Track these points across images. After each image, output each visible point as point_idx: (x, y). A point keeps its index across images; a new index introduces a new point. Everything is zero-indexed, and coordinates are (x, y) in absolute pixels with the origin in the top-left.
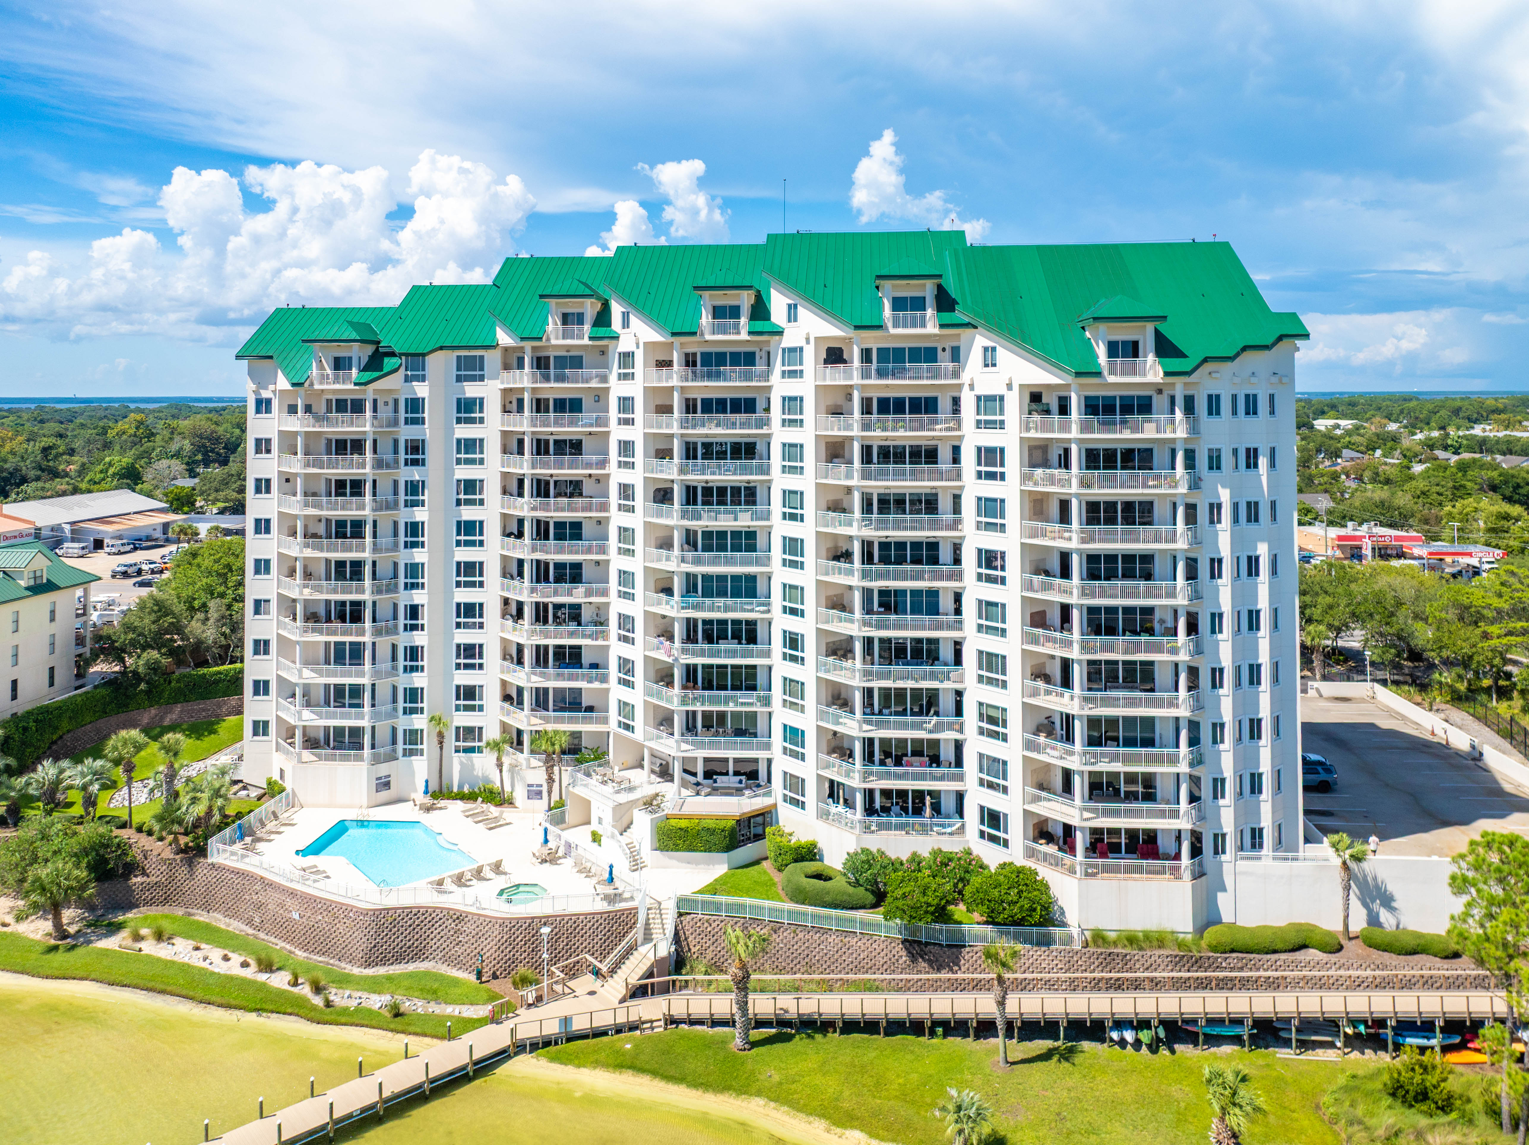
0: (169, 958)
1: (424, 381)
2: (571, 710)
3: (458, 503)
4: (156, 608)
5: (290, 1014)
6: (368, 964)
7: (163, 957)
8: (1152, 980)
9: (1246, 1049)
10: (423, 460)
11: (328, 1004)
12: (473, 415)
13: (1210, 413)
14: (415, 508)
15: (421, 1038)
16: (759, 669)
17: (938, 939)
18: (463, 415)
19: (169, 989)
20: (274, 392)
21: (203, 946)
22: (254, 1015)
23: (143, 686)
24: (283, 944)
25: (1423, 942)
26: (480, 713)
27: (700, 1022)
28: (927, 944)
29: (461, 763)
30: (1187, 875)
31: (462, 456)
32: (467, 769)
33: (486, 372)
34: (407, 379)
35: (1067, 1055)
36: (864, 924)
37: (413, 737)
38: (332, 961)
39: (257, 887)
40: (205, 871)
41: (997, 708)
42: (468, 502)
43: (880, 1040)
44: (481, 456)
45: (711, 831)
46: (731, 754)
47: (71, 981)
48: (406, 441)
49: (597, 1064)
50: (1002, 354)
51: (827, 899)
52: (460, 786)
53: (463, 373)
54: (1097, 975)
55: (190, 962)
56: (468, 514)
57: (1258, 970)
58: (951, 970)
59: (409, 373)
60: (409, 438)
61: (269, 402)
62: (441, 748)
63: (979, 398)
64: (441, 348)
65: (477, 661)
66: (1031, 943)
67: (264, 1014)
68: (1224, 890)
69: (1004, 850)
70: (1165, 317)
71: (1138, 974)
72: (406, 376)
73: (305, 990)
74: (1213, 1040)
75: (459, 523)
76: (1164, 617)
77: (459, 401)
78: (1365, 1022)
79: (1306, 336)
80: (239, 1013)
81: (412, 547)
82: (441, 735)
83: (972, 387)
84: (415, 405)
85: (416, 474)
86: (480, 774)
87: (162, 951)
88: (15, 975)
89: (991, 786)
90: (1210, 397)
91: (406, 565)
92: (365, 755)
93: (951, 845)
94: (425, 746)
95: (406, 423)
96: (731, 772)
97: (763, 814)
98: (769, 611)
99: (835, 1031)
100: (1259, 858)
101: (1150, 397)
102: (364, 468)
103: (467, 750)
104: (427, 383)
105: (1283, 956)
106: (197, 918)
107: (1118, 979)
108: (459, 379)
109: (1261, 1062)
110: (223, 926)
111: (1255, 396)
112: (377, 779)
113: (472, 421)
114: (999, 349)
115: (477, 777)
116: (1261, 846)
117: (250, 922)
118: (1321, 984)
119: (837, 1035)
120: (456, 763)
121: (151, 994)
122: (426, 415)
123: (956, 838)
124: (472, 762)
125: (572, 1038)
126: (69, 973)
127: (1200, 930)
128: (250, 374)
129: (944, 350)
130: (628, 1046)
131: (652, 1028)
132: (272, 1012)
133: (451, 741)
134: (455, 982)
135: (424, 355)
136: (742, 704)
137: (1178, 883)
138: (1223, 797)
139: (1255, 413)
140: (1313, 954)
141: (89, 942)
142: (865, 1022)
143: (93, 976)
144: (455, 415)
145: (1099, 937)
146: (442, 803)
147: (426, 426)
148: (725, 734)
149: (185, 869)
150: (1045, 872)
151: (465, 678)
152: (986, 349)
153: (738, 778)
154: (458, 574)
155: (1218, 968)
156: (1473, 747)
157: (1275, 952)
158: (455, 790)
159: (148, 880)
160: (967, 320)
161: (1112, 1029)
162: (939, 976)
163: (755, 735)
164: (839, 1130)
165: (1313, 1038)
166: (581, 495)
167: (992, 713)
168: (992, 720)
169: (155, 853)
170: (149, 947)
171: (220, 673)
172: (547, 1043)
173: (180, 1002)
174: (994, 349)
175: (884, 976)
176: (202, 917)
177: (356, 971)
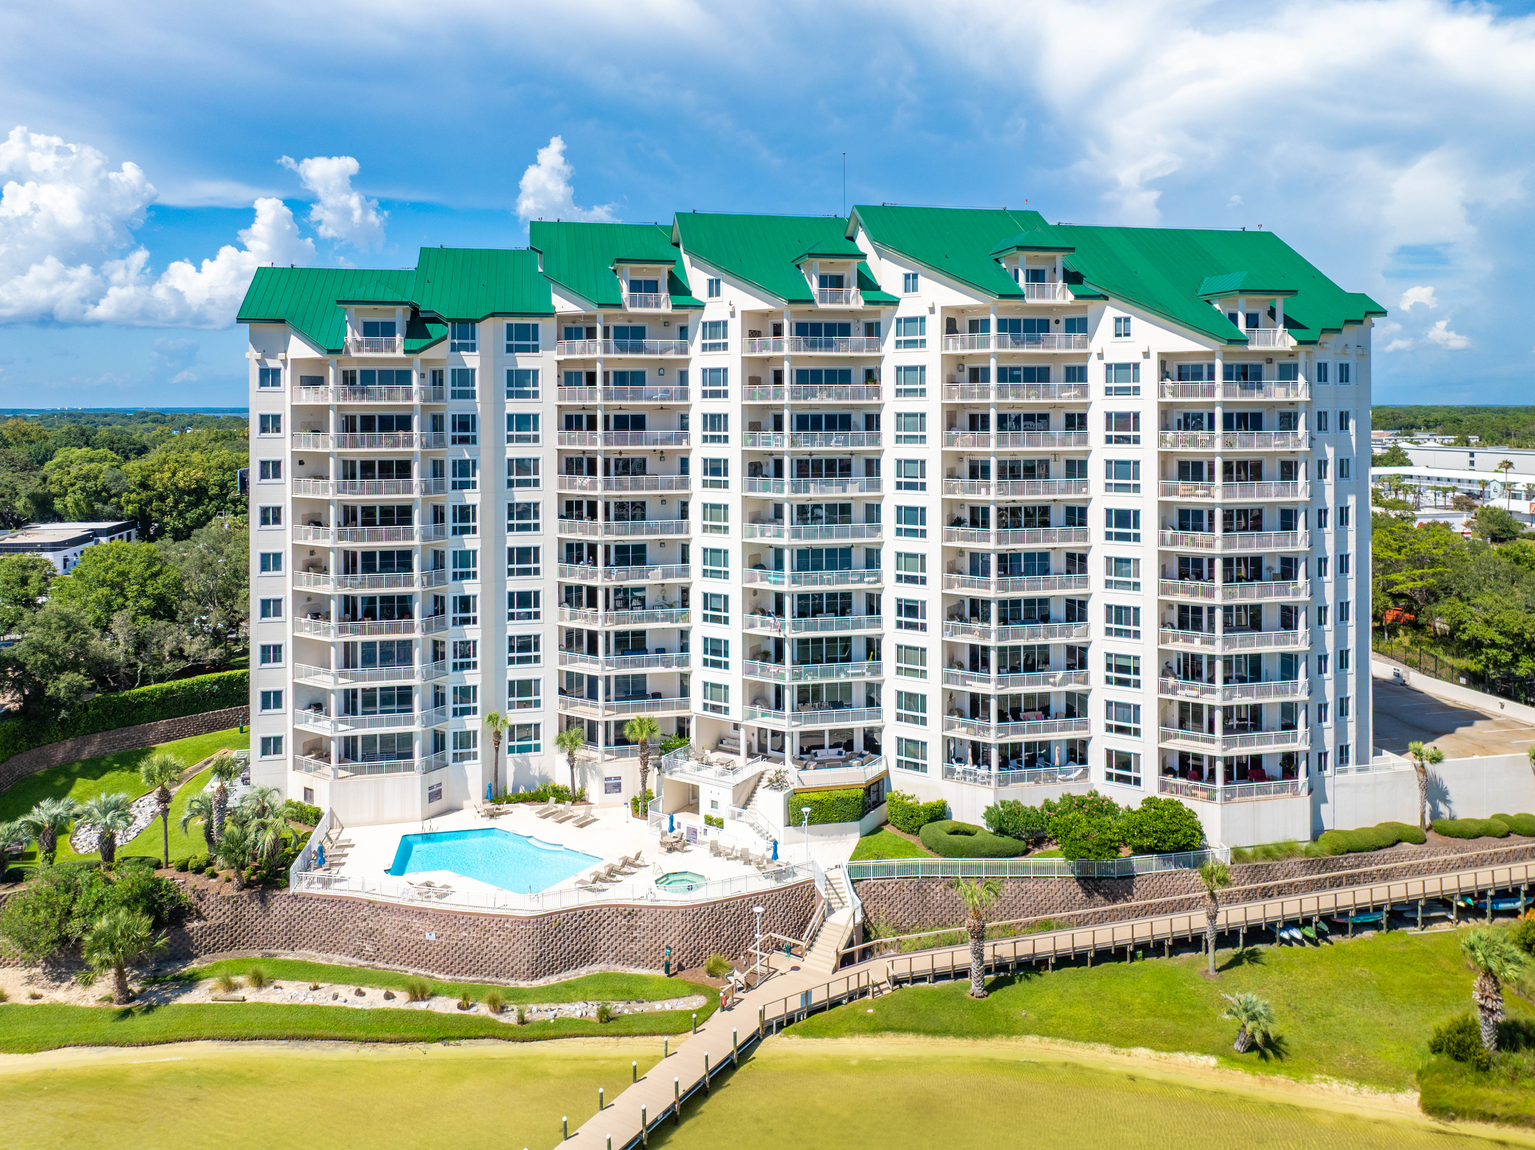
0: (285, 1002)
1: (474, 350)
2: (633, 698)
3: (510, 484)
4: (63, 623)
5: (484, 1037)
6: (535, 976)
7: (278, 1003)
8: (1291, 885)
9: (1384, 931)
10: (474, 437)
11: (522, 1021)
12: (526, 389)
13: (1320, 380)
14: (465, 491)
15: (650, 1038)
16: (853, 640)
17: (1110, 873)
18: (514, 389)
19: (317, 1033)
20: (284, 362)
21: (320, 985)
22: (439, 1046)
23: (64, 714)
24: (415, 970)
25: (1483, 826)
26: (537, 709)
27: (923, 979)
28: (1100, 879)
29: (516, 764)
30: (1304, 791)
31: (514, 433)
32: (522, 770)
33: (540, 342)
34: (454, 348)
35: (1254, 957)
36: (1037, 869)
37: (465, 740)
38: (487, 979)
39: (366, 912)
40: (284, 905)
41: (1129, 657)
42: (521, 483)
43: (1088, 970)
44: (535, 433)
45: (845, 801)
46: (827, 726)
47: (177, 1044)
48: (454, 416)
49: (852, 1032)
50: (1136, 324)
51: (984, 851)
52: (515, 789)
53: (514, 342)
54: (1246, 887)
55: (315, 1002)
56: (521, 496)
57: (1371, 865)
58: (1126, 900)
59: (456, 341)
60: (457, 413)
61: (276, 372)
62: (497, 749)
63: (1109, 367)
64: (493, 315)
65: (533, 654)
66: (1190, 867)
67: (452, 1042)
68: (1326, 801)
69: (1136, 787)
70: (1296, 291)
71: (1279, 882)
72: (453, 345)
73: (482, 1010)
74: (1359, 928)
75: (511, 506)
76: (1272, 565)
77: (510, 373)
78: (1471, 895)
79: (1384, 313)
80: (421, 1045)
81: (461, 533)
82: (498, 735)
83: (1101, 356)
84: (464, 377)
85: (465, 453)
86: (537, 774)
87: (269, 996)
88: (94, 1049)
89: (1120, 730)
90: (1319, 365)
91: (455, 553)
92: (416, 764)
93: (1079, 790)
94: (478, 749)
95: (453, 397)
96: (827, 744)
97: (878, 782)
98: (878, 581)
99: (1047, 968)
100: (1346, 771)
101: (1260, 366)
102: (412, 445)
103: (522, 750)
104: (477, 353)
105: (1388, 851)
106: (282, 957)
107: (1264, 888)
108: (510, 349)
109: (1400, 940)
110: (324, 962)
111: (1347, 365)
112: (430, 788)
113: (525, 395)
114: (1134, 320)
115: (534, 777)
116: (1347, 761)
117: (359, 953)
118: (1416, 871)
119: (1049, 972)
120: (510, 764)
121: (292, 1042)
122: (477, 388)
123: (1081, 783)
124: (528, 761)
125: (813, 1011)
126: (170, 1035)
127: (1315, 838)
128: (252, 340)
129: (1057, 322)
130: (871, 1011)
131: (881, 991)
132: (461, 1038)
133: (505, 743)
134: (644, 980)
135: (474, 321)
136: (853, 675)
137: (1296, 800)
138: (1325, 720)
139: (1347, 381)
140: (1406, 847)
141: (167, 1001)
142: (1075, 956)
143: (206, 1033)
144: (505, 388)
145: (1238, 855)
146: (505, 807)
147: (477, 400)
148: (820, 707)
149: (256, 905)
150: (1188, 803)
151: (518, 673)
152: (1118, 320)
153: (836, 751)
154: (511, 561)
155: (1342, 867)
156: (1398, 675)
157: (1380, 848)
158: (509, 791)
159: (208, 924)
160: (1099, 291)
161: (1281, 930)
162: (1114, 906)
163: (850, 706)
164: (1123, 1050)
165: (1433, 914)
166: (644, 474)
167: (1123, 662)
168: (1121, 669)
169: (213, 892)
170: (250, 995)
171: (143, 694)
172: (790, 1021)
173: (337, 1046)
174: (1127, 320)
175: (1063, 914)
176: (289, 956)
177: (523, 984)
